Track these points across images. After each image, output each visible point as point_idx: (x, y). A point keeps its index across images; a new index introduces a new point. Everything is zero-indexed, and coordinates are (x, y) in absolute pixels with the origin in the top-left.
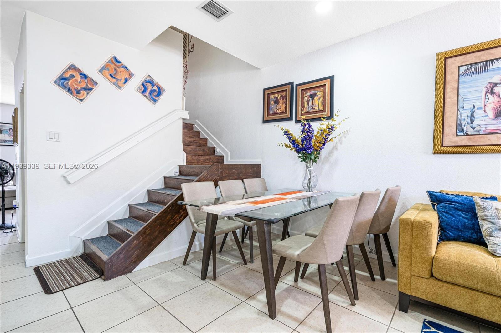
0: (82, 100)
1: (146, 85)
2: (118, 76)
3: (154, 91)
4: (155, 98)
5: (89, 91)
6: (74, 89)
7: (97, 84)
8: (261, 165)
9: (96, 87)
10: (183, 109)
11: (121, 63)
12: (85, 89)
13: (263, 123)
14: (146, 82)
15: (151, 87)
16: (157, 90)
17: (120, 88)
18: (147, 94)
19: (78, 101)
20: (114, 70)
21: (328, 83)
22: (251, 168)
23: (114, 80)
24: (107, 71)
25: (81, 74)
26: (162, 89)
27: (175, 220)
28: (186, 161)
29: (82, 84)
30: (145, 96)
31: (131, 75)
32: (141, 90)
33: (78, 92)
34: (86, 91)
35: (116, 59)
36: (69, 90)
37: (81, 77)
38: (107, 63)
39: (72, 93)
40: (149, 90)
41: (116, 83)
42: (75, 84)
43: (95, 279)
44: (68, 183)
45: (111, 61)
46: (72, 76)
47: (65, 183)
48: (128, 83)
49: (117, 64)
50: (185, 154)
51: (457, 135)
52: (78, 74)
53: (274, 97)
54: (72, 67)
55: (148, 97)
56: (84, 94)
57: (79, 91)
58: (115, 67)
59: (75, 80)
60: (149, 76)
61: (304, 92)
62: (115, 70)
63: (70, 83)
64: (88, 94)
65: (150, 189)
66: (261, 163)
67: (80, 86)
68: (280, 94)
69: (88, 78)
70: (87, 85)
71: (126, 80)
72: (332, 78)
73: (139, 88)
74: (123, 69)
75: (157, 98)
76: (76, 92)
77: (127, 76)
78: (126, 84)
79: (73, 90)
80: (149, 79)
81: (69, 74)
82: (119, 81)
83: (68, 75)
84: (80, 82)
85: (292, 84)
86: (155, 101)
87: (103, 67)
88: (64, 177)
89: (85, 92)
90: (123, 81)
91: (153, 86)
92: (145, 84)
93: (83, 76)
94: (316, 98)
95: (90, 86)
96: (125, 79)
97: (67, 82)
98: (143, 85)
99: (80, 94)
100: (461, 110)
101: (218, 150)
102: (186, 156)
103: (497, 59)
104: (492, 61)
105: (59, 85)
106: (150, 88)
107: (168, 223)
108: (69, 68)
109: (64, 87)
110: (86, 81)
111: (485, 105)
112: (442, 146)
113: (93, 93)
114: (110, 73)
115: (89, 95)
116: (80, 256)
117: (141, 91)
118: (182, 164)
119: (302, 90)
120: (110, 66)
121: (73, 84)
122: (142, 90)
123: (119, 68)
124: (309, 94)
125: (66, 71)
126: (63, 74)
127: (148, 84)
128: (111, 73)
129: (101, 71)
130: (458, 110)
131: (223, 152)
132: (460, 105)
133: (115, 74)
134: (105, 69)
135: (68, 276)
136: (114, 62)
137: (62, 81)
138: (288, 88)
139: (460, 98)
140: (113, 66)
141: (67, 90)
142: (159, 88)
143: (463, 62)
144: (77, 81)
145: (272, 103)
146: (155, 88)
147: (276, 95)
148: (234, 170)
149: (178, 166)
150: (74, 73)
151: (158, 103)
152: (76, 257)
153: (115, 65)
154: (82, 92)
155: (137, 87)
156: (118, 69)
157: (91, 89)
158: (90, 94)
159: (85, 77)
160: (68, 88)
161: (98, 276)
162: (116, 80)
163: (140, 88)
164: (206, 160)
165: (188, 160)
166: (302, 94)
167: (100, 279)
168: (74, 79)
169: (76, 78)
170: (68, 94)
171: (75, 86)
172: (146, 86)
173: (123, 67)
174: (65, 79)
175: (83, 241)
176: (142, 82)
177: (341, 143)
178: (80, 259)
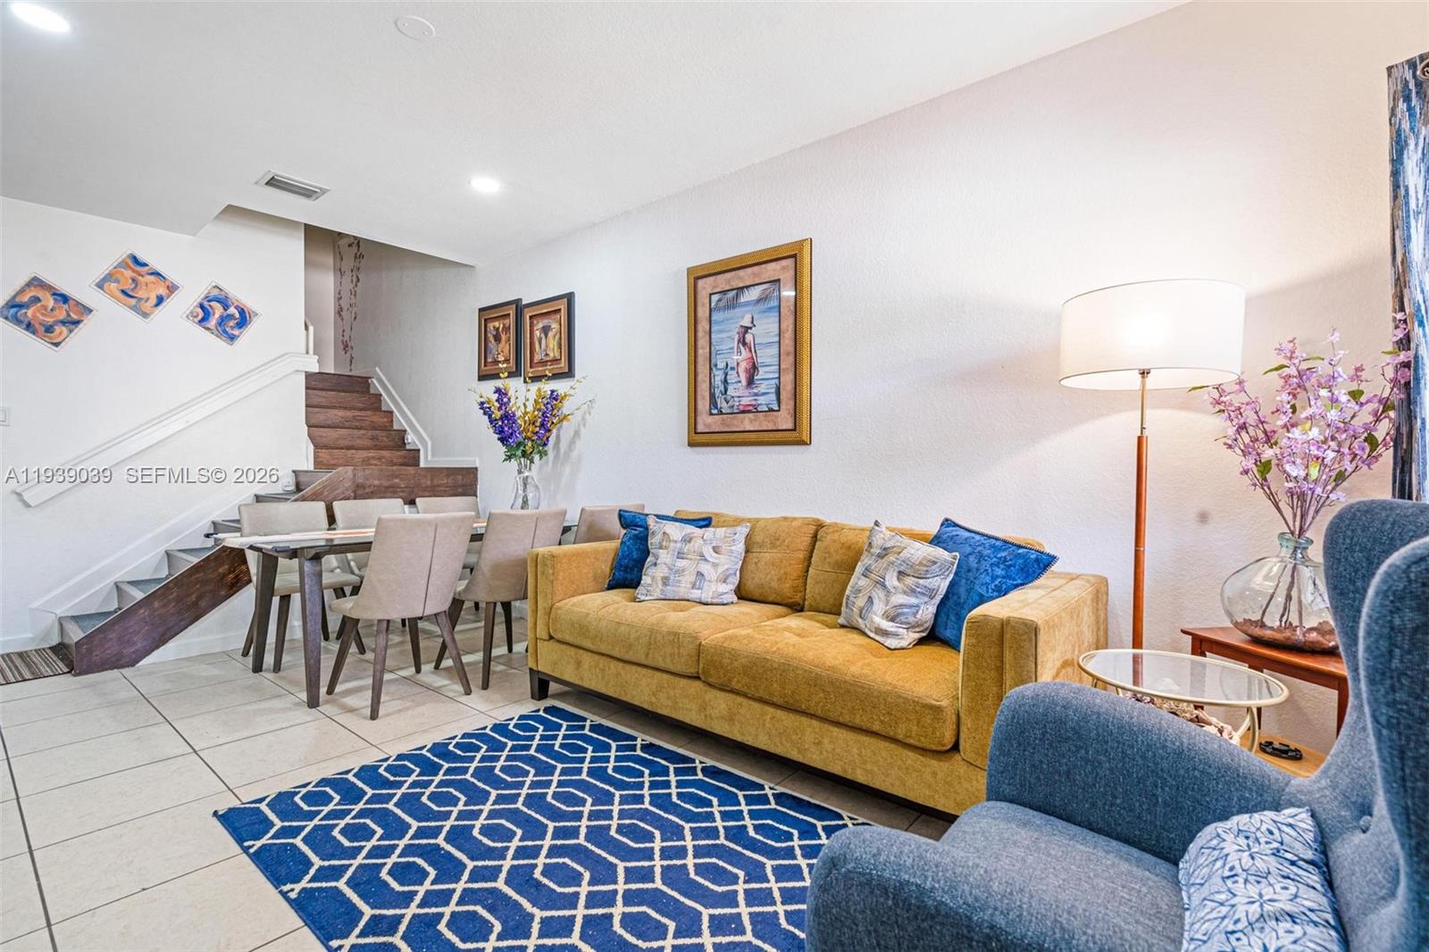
0: (57, 345)
1: (210, 306)
2: (140, 293)
3: (231, 317)
4: (230, 331)
5: (72, 327)
6: (40, 324)
7: (91, 311)
8: (476, 469)
9: (90, 316)
10: (307, 353)
11: (147, 265)
12: (63, 323)
13: (479, 380)
14: (209, 301)
15: (221, 310)
16: (237, 315)
17: (145, 315)
18: (213, 322)
19: (49, 345)
20: (130, 281)
21: (563, 306)
22: (448, 476)
23: (133, 302)
24: (113, 286)
25: (54, 294)
26: (249, 314)
27: (238, 575)
28: (315, 462)
29: (56, 312)
30: (208, 329)
31: (172, 288)
32: (195, 317)
33: (49, 329)
34: (66, 327)
35: (135, 260)
36: (29, 327)
37: (55, 299)
38: (115, 268)
39: (34, 333)
40: (217, 316)
41: (135, 306)
42: (42, 314)
43: (60, 674)
44: (27, 505)
45: (123, 264)
46: (36, 300)
47: (20, 504)
48: (164, 304)
49: (139, 268)
50: (311, 447)
51: (711, 414)
52: (48, 295)
53: (494, 327)
54: (35, 282)
55: (215, 331)
56: (61, 333)
57: (51, 326)
58: (134, 275)
59: (43, 306)
60: (216, 287)
61: (535, 322)
62: (133, 280)
63: (30, 313)
64: (71, 331)
65: (219, 519)
66: (477, 465)
67: (55, 316)
68: (501, 322)
69: (71, 302)
70: (69, 315)
71: (160, 300)
72: (570, 298)
73: (191, 312)
74: (152, 278)
75: (236, 332)
76: (43, 329)
77: (162, 291)
78: (160, 307)
79: (37, 326)
80: (216, 292)
81: (28, 297)
82: (143, 302)
83: (25, 298)
84: (52, 310)
85: (517, 302)
86: (232, 338)
87: (106, 276)
88: (19, 495)
89: (64, 328)
90: (153, 301)
91: (226, 307)
92: (206, 304)
93: (59, 298)
94: (551, 334)
95: (74, 316)
96: (157, 297)
97: (24, 311)
98: (202, 306)
99: (52, 332)
100: (714, 369)
101: (409, 437)
102: (315, 452)
103: (747, 287)
104: (741, 289)
105: (6, 318)
106: (218, 310)
107: (222, 579)
108: (29, 284)
109: (17, 321)
110: (66, 306)
111: (738, 364)
112: (696, 433)
113: (81, 331)
114: (121, 288)
115: (73, 334)
116: (50, 648)
117: (196, 320)
118: (305, 469)
119: (531, 317)
120: (122, 274)
121: (38, 315)
122: (200, 317)
123: (143, 276)
124: (540, 325)
125: (22, 291)
126: (14, 297)
127: (213, 303)
128: (124, 288)
129: (100, 285)
130: (711, 369)
131: (421, 443)
132: (713, 361)
133: (133, 290)
134: (110, 281)
135: (11, 670)
136: (132, 266)
137: (13, 311)
138: (512, 313)
139: (713, 348)
140: (129, 273)
141: (25, 326)
142: (242, 312)
143: (714, 288)
144: (45, 307)
145: (492, 339)
146: (232, 310)
147: (497, 324)
148: (397, 481)
149: (294, 472)
150: (40, 294)
151: (238, 342)
152: (44, 649)
153: (134, 271)
154: (58, 329)
155: (188, 312)
156: (140, 278)
157: (77, 323)
158: (76, 331)
159: (65, 299)
160: (26, 322)
161: (66, 670)
162: (136, 300)
163: (195, 314)
164: (369, 458)
165: (320, 460)
166: (532, 325)
167: (69, 675)
168: (39, 304)
169: (43, 303)
170: (27, 333)
171: (41, 317)
172: (209, 308)
173: (152, 274)
174: (20, 306)
175: (60, 618)
176: (199, 300)
177: (584, 425)
178: (48, 651)
